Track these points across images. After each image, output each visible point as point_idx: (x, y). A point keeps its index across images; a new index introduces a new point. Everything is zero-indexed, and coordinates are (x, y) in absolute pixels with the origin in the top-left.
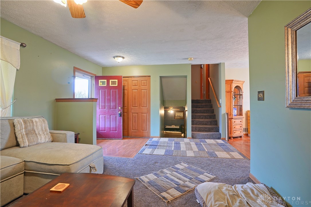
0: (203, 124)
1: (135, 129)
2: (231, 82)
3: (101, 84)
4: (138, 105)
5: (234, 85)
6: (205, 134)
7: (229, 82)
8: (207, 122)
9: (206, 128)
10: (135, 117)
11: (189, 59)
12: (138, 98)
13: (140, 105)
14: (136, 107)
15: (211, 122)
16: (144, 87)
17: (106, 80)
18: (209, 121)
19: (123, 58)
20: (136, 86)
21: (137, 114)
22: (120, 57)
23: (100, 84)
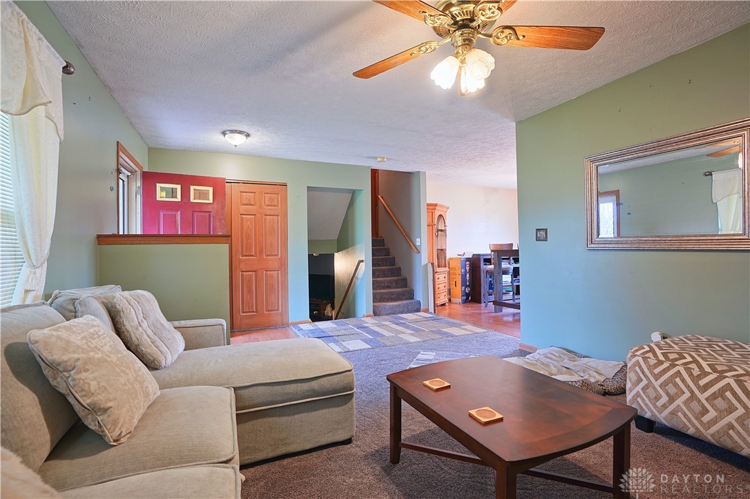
0: (384, 288)
1: (249, 309)
2: (434, 207)
3: (164, 194)
4: (256, 252)
5: (437, 214)
6: (396, 305)
7: (432, 207)
8: (390, 282)
9: (392, 293)
10: (250, 281)
11: (379, 160)
12: (255, 235)
13: (261, 252)
14: (253, 256)
15: (396, 281)
16: (270, 209)
17: (178, 187)
18: (394, 280)
19: (248, 135)
20: (252, 205)
21: (253, 273)
22: (240, 132)
23: (161, 196)
